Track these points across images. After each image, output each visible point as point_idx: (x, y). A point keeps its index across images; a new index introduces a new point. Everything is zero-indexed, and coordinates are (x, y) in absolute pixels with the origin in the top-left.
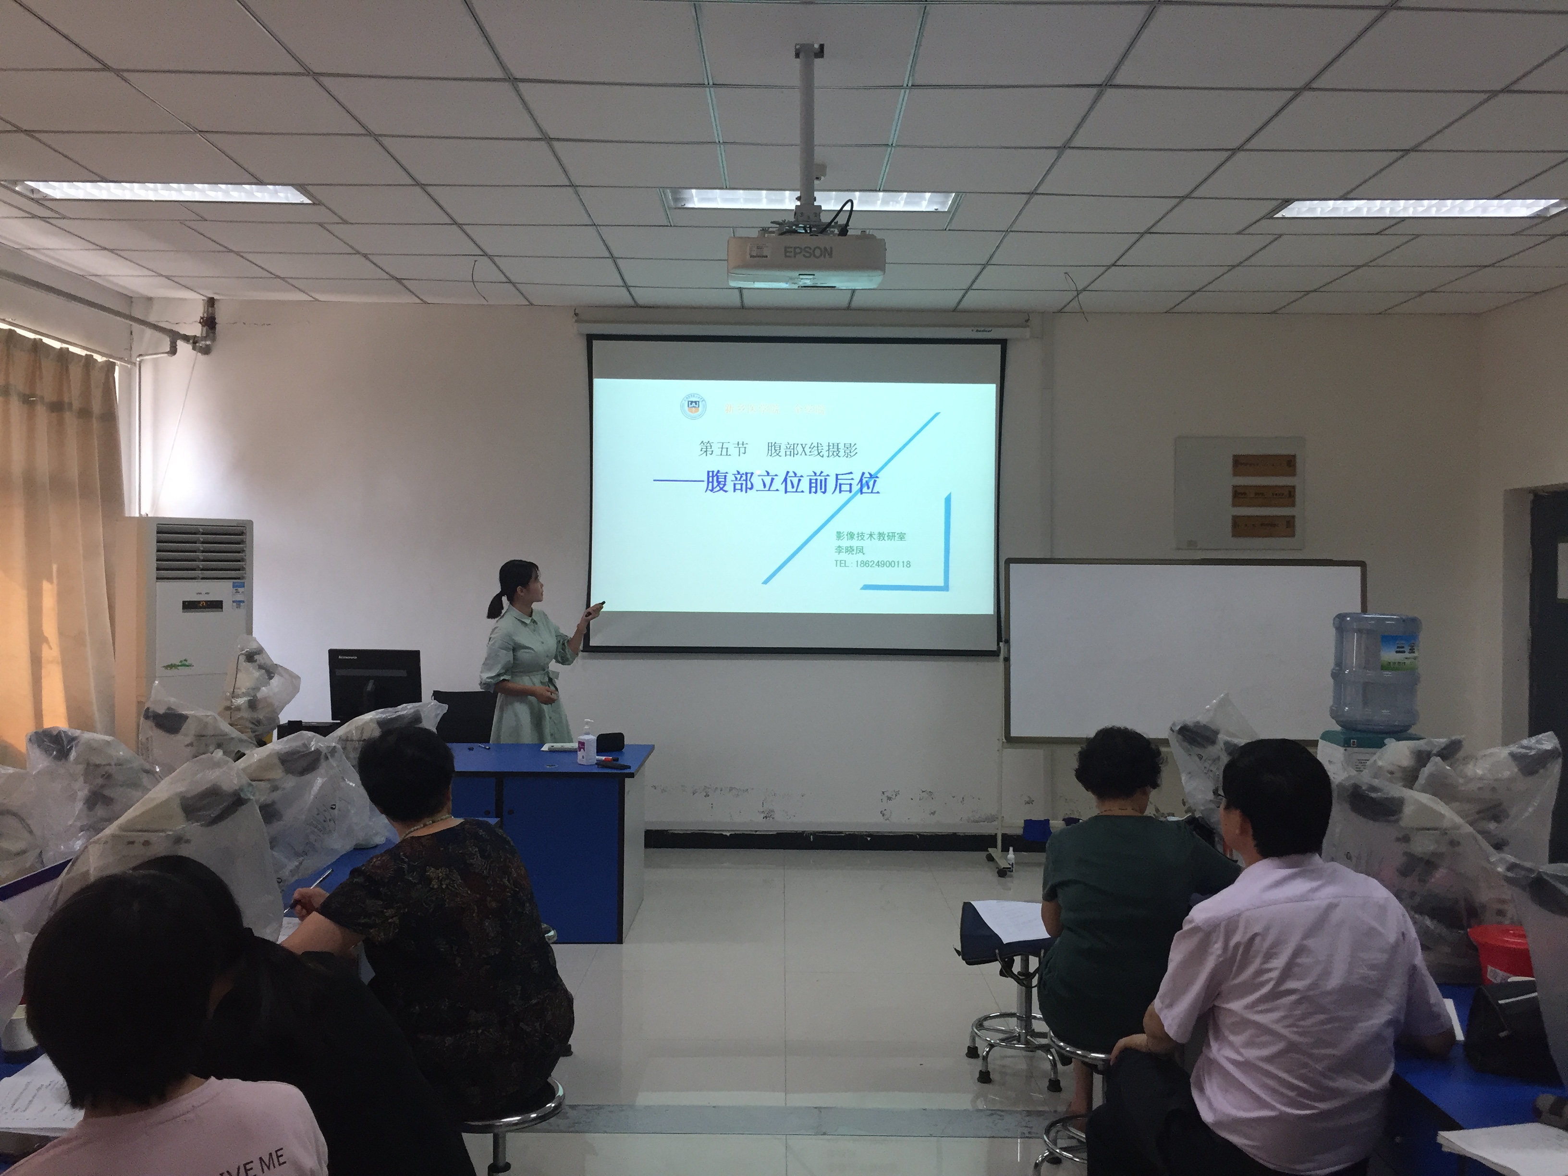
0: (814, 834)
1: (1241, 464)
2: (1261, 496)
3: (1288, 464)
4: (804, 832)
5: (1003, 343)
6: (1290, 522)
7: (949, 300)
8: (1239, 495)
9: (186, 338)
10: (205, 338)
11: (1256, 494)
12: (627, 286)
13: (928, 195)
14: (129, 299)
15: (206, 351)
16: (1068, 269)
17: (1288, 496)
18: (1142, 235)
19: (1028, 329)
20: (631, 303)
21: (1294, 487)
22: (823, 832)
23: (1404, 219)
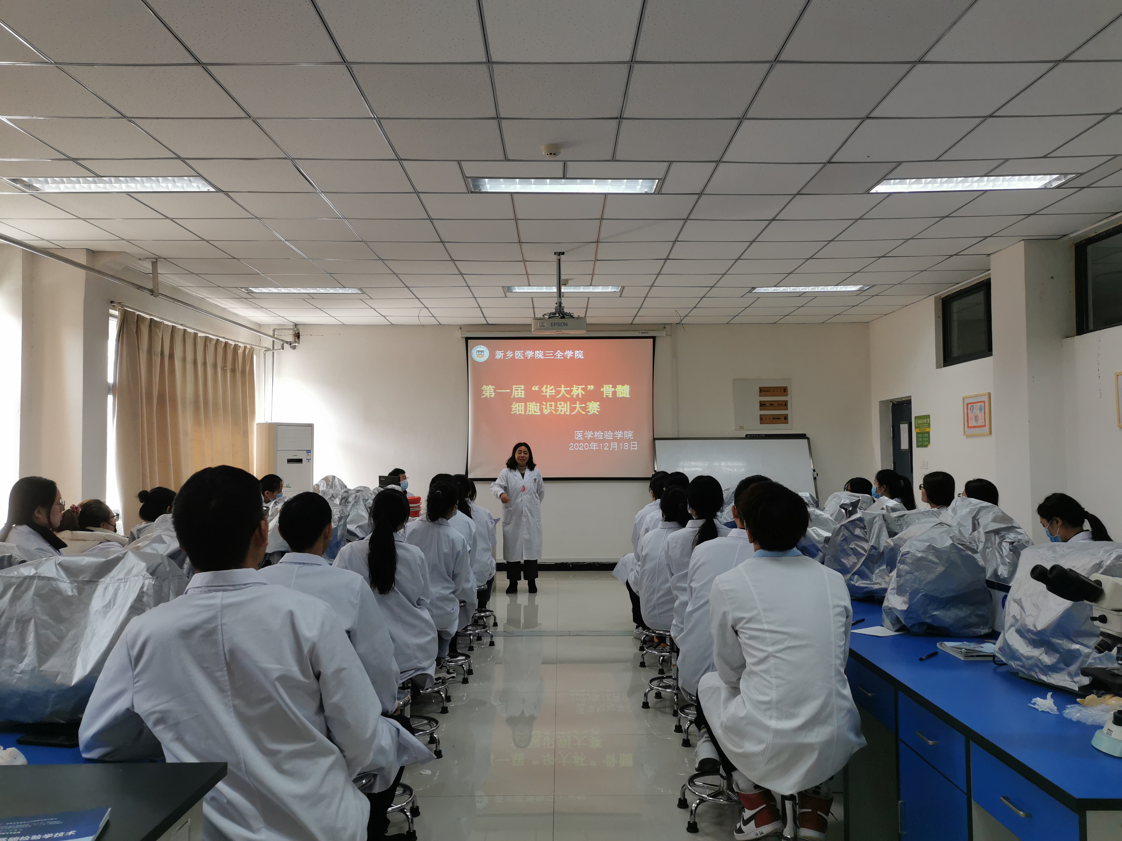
0: (572, 564)
1: (763, 391)
2: (772, 405)
3: (784, 390)
4: (567, 563)
5: (654, 338)
6: (786, 418)
7: (629, 321)
8: (763, 405)
9: (287, 342)
10: (295, 342)
11: (770, 405)
12: (484, 317)
13: (610, 287)
14: (260, 325)
15: (294, 348)
16: (676, 309)
17: (784, 405)
18: (702, 298)
19: (665, 332)
20: (486, 323)
21: (787, 401)
22: (576, 563)
23: (805, 292)
